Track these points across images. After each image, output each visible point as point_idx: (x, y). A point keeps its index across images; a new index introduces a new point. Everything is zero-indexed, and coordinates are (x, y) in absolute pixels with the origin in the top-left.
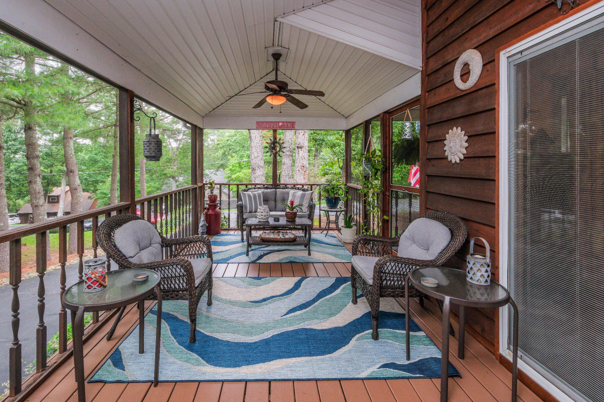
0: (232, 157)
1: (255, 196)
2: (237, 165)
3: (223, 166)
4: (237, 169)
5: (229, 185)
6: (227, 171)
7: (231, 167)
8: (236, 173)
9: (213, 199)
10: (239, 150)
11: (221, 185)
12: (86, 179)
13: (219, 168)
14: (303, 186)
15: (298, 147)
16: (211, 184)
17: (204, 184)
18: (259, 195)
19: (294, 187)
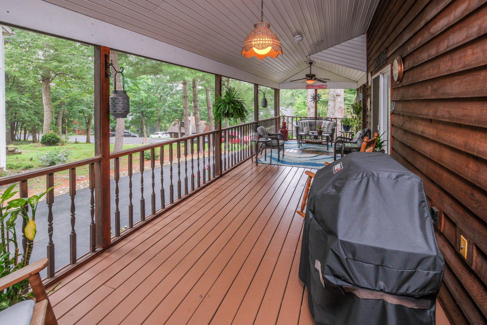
0: (299, 97)
1: (304, 123)
2: (302, 104)
3: (291, 104)
4: (302, 106)
5: (297, 118)
6: (295, 108)
7: (297, 105)
8: (301, 110)
9: (284, 124)
10: (304, 92)
11: (288, 117)
12: (204, 112)
13: (288, 105)
14: (331, 119)
15: (337, 95)
16: (283, 116)
17: (280, 117)
18: (307, 123)
19: (327, 119)
